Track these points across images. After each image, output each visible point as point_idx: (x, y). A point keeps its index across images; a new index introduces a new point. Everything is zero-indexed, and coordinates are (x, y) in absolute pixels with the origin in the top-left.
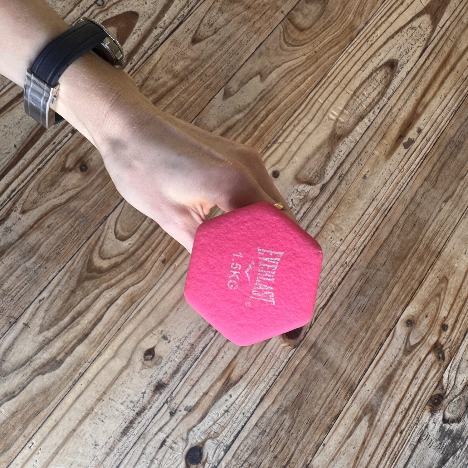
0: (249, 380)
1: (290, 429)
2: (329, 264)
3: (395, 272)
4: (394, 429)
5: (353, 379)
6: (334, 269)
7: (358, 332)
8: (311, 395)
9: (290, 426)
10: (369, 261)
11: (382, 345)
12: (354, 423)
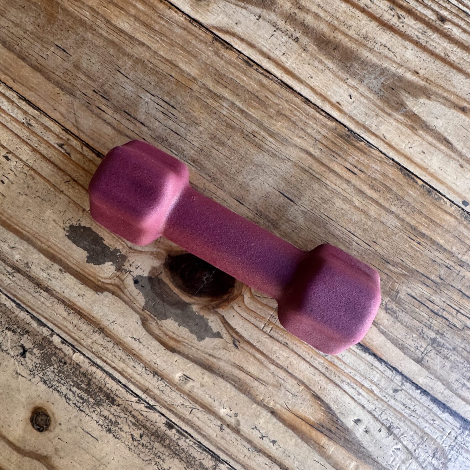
0: (323, 381)
1: (429, 282)
2: (63, 187)
3: (83, 23)
4: (435, 36)
5: (324, 132)
6: (74, 175)
7: (220, 118)
8: (359, 233)
9: (423, 283)
10: (57, 90)
11: (249, 62)
12: (421, 132)
